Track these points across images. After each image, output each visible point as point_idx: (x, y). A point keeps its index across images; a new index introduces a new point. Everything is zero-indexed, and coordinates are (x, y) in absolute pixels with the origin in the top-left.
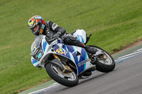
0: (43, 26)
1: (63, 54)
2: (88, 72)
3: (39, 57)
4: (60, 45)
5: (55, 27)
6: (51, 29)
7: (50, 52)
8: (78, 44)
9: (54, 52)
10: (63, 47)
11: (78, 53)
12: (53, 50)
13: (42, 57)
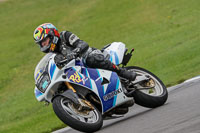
0: (56, 39)
1: (81, 83)
2: (123, 109)
3: (44, 86)
4: (78, 69)
5: (74, 40)
6: (68, 44)
7: (61, 79)
8: (108, 66)
9: (67, 80)
10: (83, 71)
11: (105, 81)
12: (64, 77)
13: (48, 86)
